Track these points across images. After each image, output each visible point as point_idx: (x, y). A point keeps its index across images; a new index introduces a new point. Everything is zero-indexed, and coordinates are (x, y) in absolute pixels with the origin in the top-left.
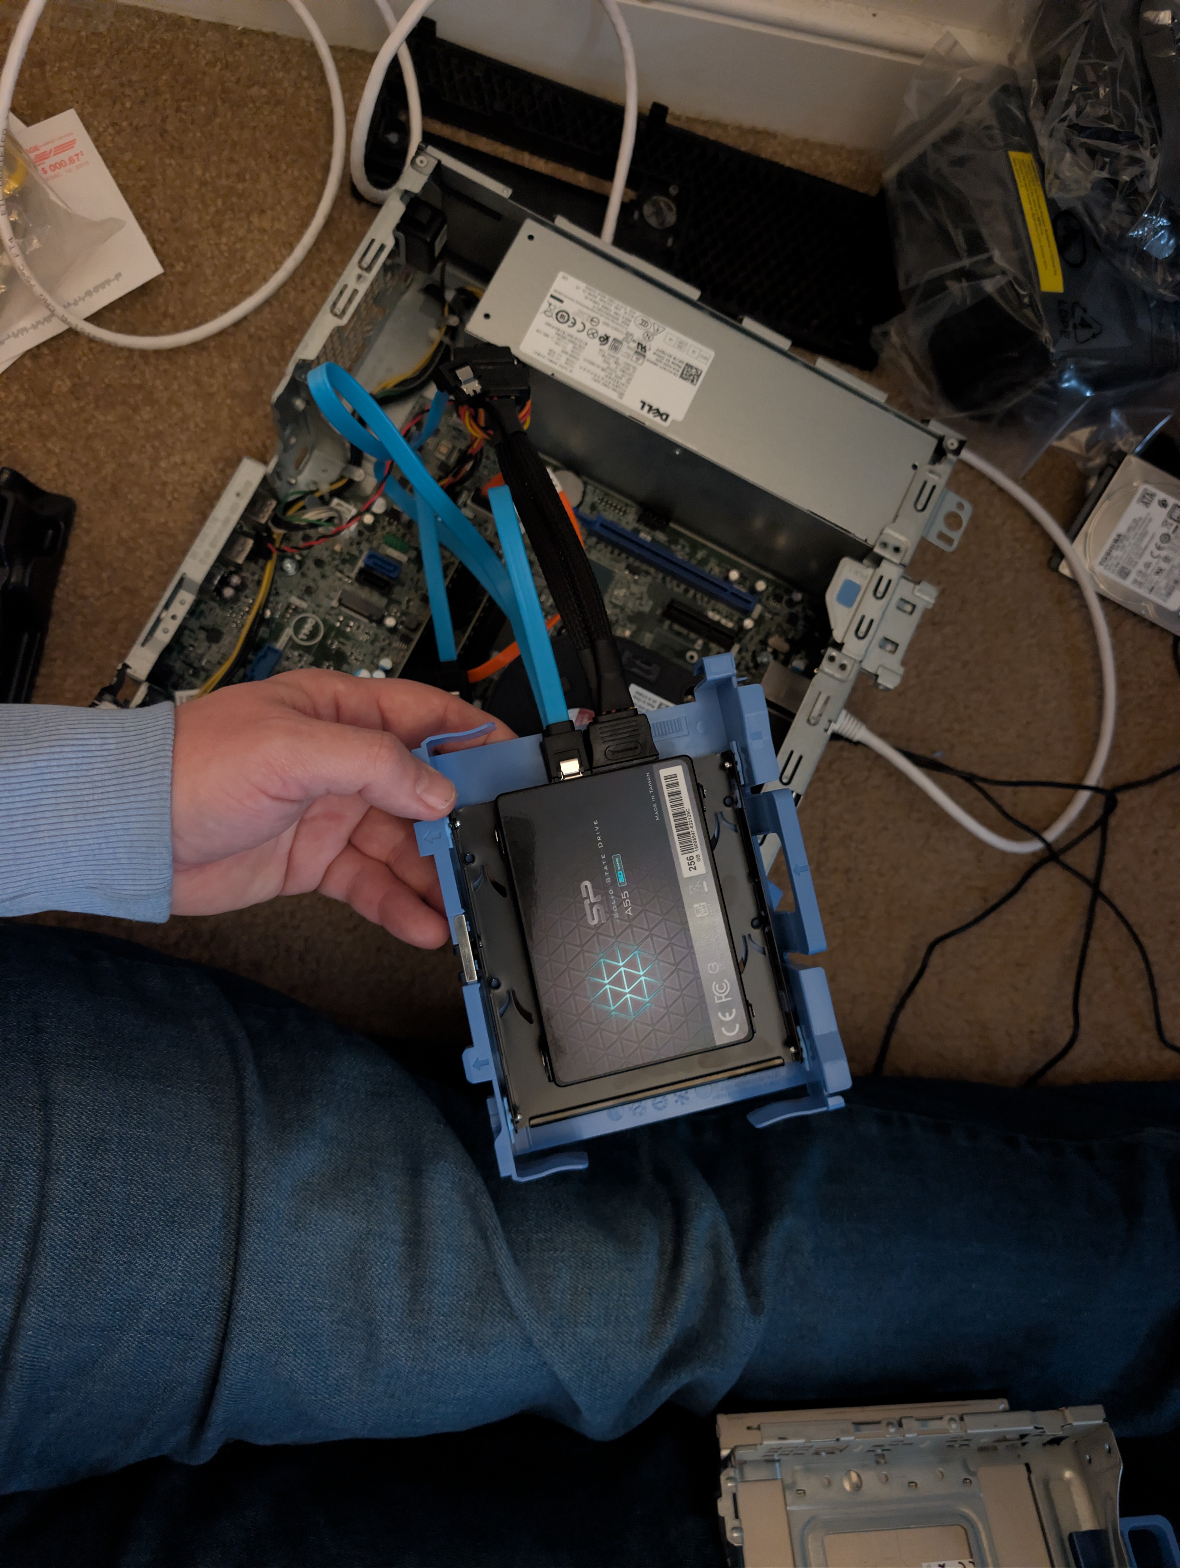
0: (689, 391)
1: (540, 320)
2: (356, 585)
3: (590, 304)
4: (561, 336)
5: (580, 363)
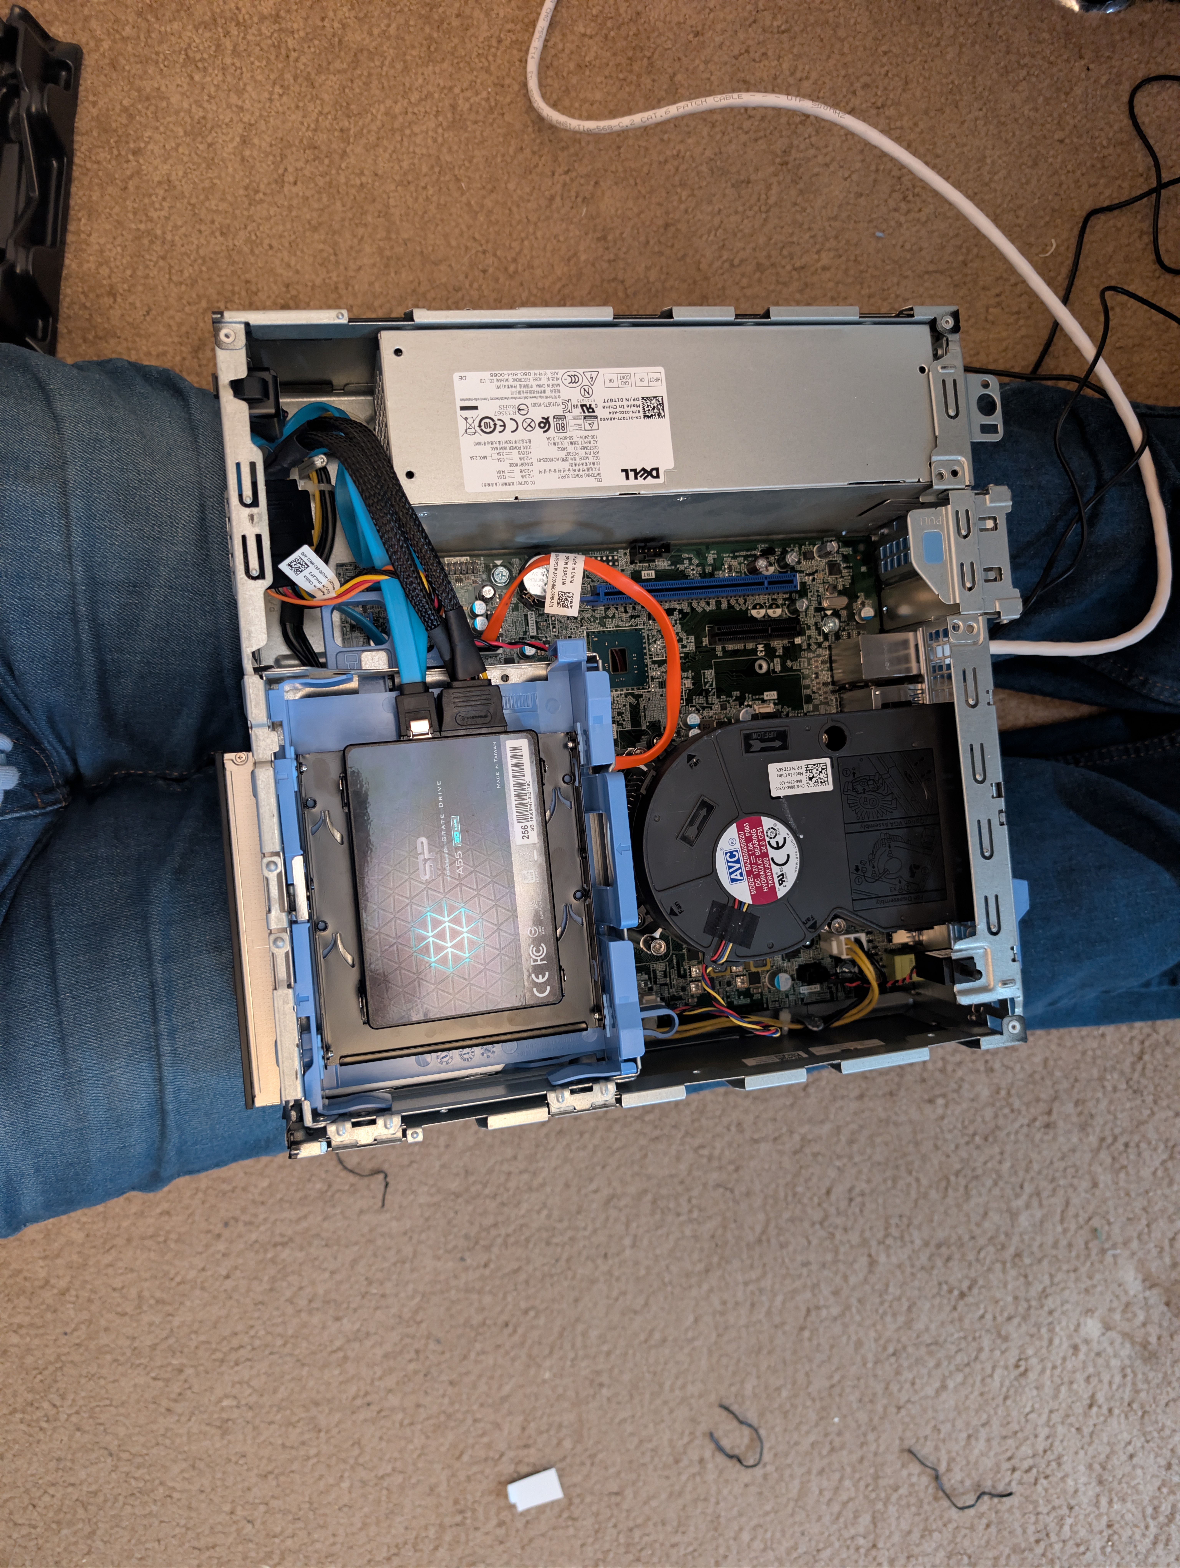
0: (662, 426)
1: (466, 446)
3: (507, 393)
4: (499, 448)
5: (537, 467)
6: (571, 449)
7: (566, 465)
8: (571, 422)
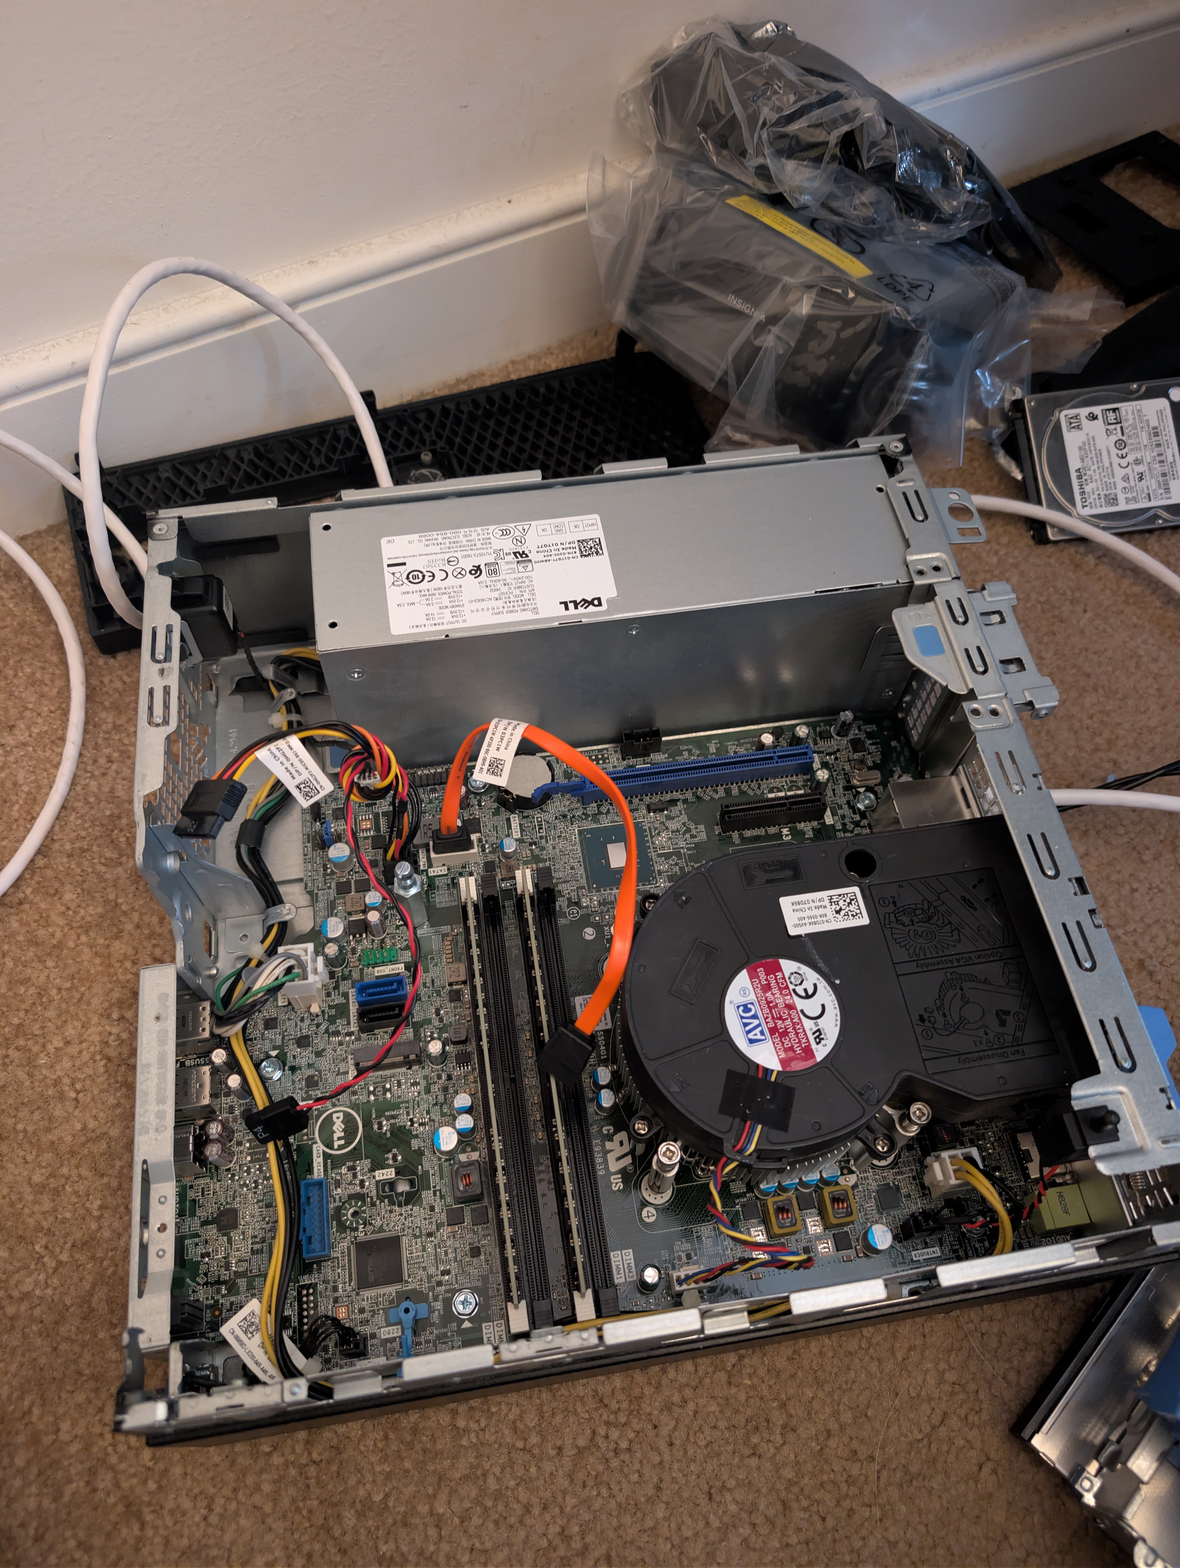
0: (602, 563)
1: (393, 595)
2: (364, 1036)
3: (436, 549)
4: (428, 596)
5: (468, 607)
6: (504, 589)
7: (500, 603)
8: (503, 566)
